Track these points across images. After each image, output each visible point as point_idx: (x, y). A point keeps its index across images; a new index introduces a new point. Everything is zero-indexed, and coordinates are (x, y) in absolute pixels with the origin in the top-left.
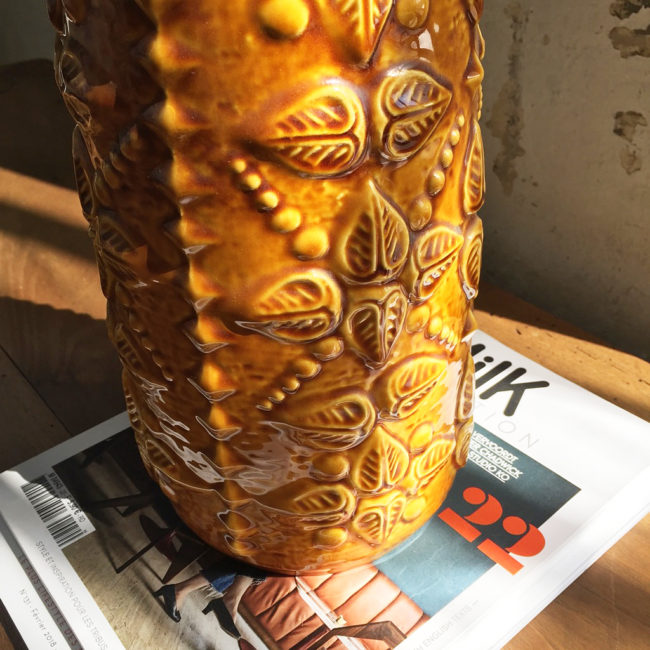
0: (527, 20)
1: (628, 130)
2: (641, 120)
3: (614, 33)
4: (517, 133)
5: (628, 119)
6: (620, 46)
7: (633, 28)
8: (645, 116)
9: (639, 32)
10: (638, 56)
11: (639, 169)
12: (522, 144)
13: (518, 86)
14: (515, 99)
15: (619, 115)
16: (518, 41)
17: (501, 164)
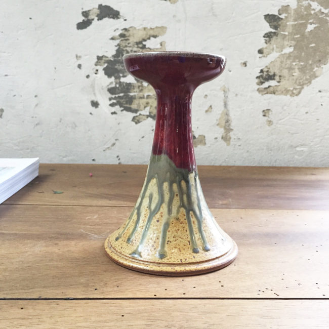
1: (267, 114)
2: (270, 111)
4: (229, 125)
5: (266, 111)
6: (261, 93)
7: (264, 87)
8: (271, 109)
9: (266, 88)
10: (267, 95)
12: (231, 128)
13: (228, 110)
14: (227, 115)
15: (264, 111)
16: (226, 97)
17: (224, 136)
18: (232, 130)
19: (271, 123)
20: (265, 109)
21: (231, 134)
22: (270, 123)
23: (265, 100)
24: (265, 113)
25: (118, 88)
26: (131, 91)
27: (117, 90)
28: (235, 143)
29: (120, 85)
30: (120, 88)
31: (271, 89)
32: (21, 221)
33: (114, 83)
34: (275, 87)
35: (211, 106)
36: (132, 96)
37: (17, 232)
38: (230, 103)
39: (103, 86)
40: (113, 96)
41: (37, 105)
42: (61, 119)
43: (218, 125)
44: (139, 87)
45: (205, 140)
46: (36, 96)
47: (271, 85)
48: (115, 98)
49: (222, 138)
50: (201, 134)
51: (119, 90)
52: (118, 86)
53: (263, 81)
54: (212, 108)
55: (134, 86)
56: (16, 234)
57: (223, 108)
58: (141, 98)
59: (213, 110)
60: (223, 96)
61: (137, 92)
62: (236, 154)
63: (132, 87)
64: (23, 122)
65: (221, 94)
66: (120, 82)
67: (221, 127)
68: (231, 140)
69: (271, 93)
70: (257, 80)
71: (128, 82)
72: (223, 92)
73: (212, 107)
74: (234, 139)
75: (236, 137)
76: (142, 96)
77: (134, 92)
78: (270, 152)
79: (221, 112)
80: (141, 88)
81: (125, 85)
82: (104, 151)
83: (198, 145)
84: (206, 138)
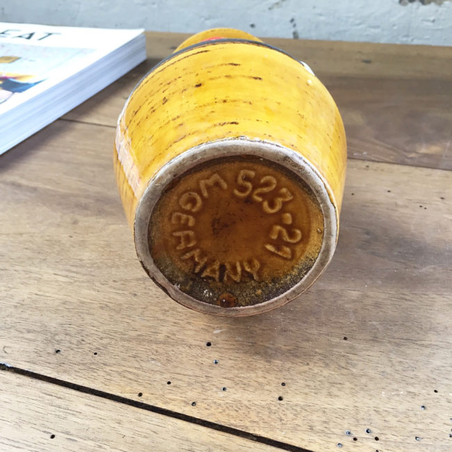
32: (59, 161)
37: (40, 185)
56: (35, 189)
82: (270, 9)
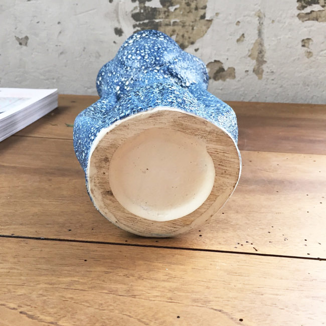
0: (265, 16)
1: (306, 45)
2: (310, 40)
3: (299, 16)
4: (263, 56)
5: (306, 41)
6: (301, 19)
7: (305, 12)
8: (312, 39)
9: (308, 14)
10: (307, 21)
11: (311, 56)
12: (265, 59)
13: (262, 39)
14: (261, 44)
15: (303, 40)
16: (261, 24)
17: (256, 69)
18: (266, 62)
19: (311, 54)
20: (305, 38)
21: (264, 67)
22: (309, 54)
23: (305, 27)
24: (305, 43)
25: (143, 13)
26: (156, 17)
27: (142, 16)
28: (267, 77)
29: (145, 11)
30: (145, 14)
31: (314, 15)
32: (24, 154)
33: (139, 8)
34: (319, 13)
35: (243, 34)
36: (158, 23)
38: (265, 31)
39: (126, 12)
40: (138, 23)
41: (60, 32)
42: (85, 48)
43: (249, 56)
44: (165, 12)
45: (235, 73)
46: (59, 23)
47: (314, 10)
48: (139, 25)
49: (254, 71)
50: (230, 66)
51: (143, 15)
52: (142, 11)
53: (304, 4)
54: (244, 37)
55: (159, 12)
57: (256, 37)
58: (167, 25)
59: (245, 39)
60: (258, 22)
61: (162, 18)
62: (268, 89)
63: (158, 13)
64: (48, 50)
65: (256, 20)
66: (145, 7)
67: (253, 59)
68: (264, 73)
69: (313, 20)
70: (297, 4)
71: (153, 7)
72: (258, 18)
73: (245, 35)
74: (267, 72)
75: (269, 71)
76: (168, 23)
77: (160, 18)
78: (307, 87)
79: (254, 42)
80: (167, 14)
81: (150, 10)
83: (227, 78)
84: (236, 71)
